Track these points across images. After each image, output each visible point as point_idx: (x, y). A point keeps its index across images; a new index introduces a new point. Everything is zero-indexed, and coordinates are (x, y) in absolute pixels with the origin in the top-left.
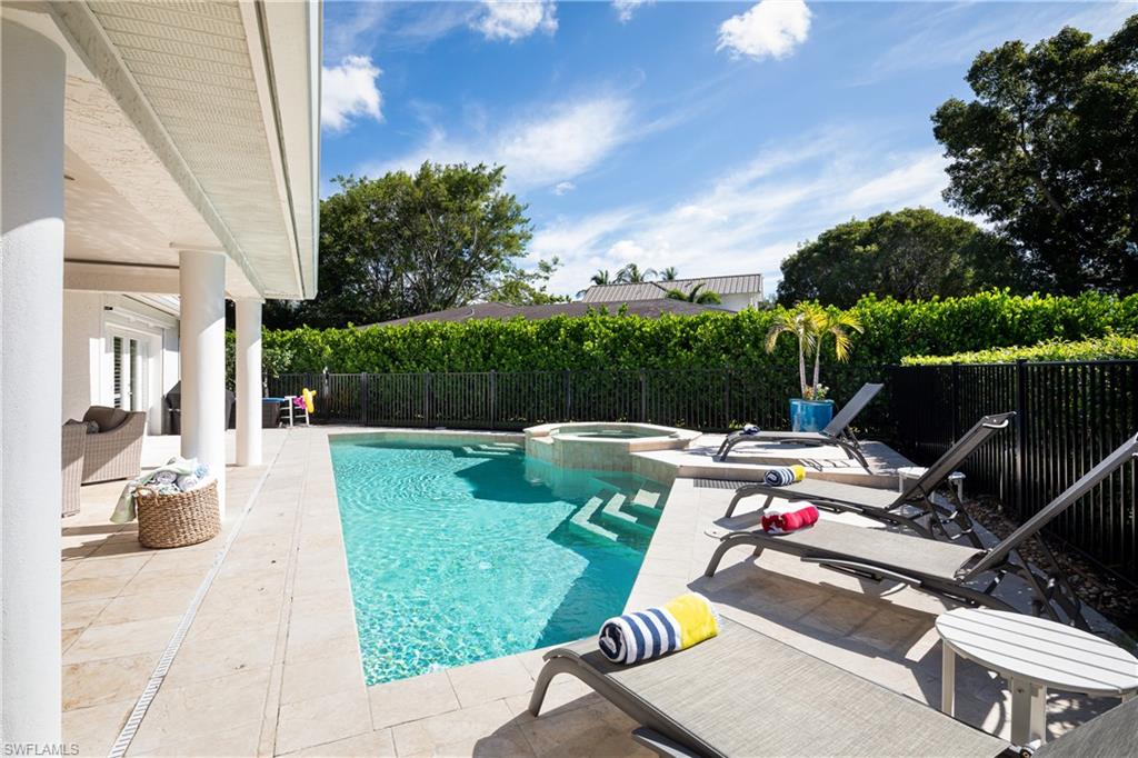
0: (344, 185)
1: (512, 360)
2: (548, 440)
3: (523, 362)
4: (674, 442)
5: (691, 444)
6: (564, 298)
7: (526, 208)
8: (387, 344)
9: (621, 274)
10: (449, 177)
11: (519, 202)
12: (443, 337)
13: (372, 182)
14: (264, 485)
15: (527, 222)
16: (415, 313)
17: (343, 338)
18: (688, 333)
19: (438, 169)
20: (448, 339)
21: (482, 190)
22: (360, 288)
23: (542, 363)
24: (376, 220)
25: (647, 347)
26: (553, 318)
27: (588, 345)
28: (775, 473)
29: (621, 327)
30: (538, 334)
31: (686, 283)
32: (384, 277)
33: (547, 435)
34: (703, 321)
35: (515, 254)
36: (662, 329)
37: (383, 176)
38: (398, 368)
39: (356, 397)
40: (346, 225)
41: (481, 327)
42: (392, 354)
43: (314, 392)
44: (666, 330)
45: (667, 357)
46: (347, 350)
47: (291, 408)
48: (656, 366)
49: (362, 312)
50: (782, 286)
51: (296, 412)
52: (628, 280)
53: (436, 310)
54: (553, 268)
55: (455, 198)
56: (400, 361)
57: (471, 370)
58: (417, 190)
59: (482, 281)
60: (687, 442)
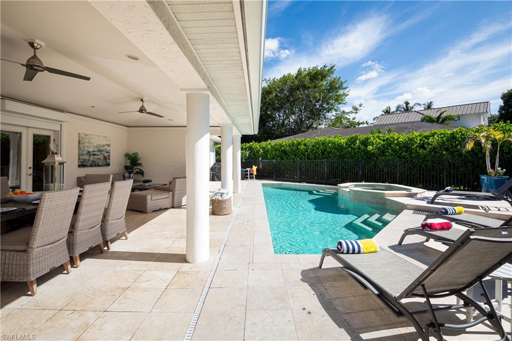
0: (267, 82)
1: (335, 155)
2: (348, 190)
3: (339, 155)
4: (408, 194)
5: (418, 195)
6: (365, 122)
7: (345, 82)
8: (283, 148)
9: (398, 107)
10: (310, 73)
11: (342, 80)
12: (305, 145)
13: (277, 79)
14: (242, 200)
15: (346, 88)
16: (295, 133)
17: (267, 146)
18: (424, 141)
19: (305, 70)
20: (307, 146)
21: (325, 76)
22: (273, 123)
23: (348, 156)
24: (279, 95)
25: (400, 148)
26: (354, 135)
27: (370, 148)
28: (445, 209)
29: (387, 139)
30: (346, 143)
31: (437, 110)
32: (282, 118)
33: (348, 187)
34: (433, 135)
35: (340, 103)
36: (409, 139)
37: (282, 76)
38: (287, 158)
39: (271, 169)
40: (267, 99)
41: (321, 140)
42: (284, 152)
43: (257, 167)
44: (411, 140)
45: (412, 153)
46: (268, 151)
47: (249, 173)
48: (406, 157)
49: (274, 134)
50: (502, 108)
51: (251, 174)
52: (403, 110)
53: (304, 132)
54: (359, 108)
55: (312, 81)
56: (288, 155)
57: (317, 159)
58: (296, 81)
59: (325, 117)
60: (416, 194)
